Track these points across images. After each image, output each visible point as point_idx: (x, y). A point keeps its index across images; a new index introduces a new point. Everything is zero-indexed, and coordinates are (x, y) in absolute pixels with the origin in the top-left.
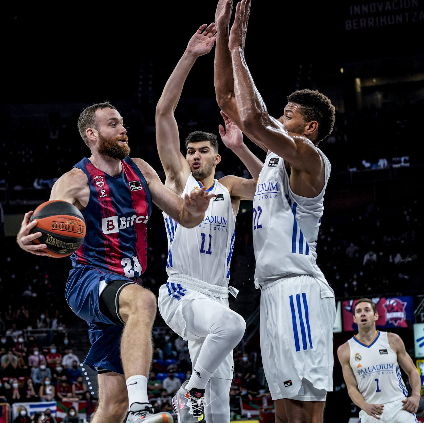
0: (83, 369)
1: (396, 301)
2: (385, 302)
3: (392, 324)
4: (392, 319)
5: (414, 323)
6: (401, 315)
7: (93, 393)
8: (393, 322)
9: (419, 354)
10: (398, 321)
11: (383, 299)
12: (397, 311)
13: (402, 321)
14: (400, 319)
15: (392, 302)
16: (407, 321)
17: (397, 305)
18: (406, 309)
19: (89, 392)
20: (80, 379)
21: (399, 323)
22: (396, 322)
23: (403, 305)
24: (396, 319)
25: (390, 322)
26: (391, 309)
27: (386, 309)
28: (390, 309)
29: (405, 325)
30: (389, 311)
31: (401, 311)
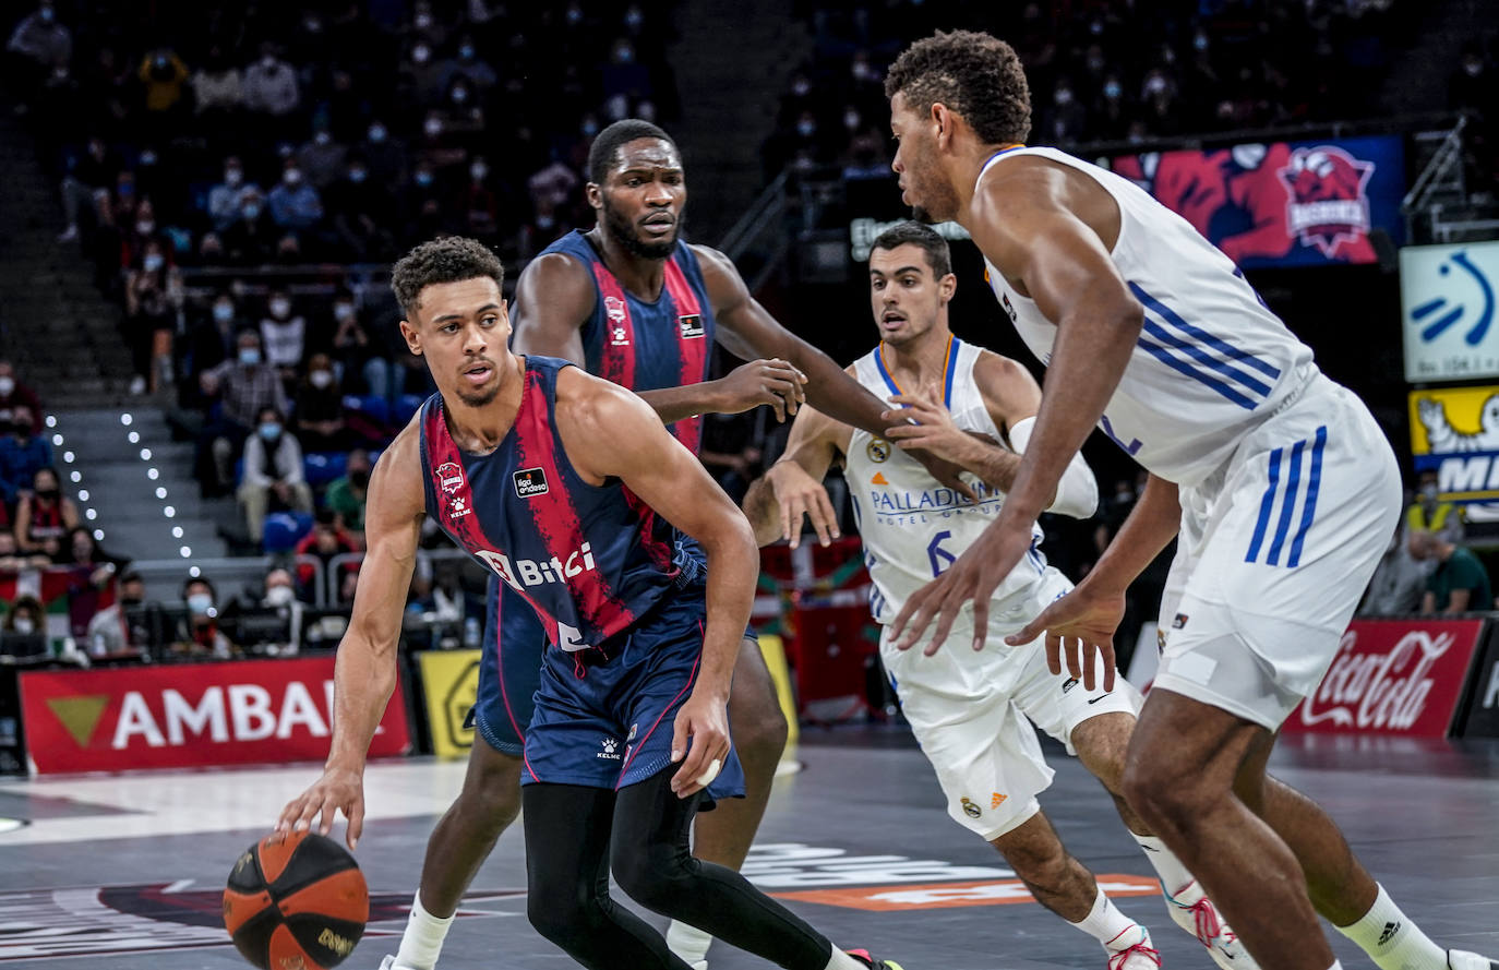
0: (58, 440)
1: (1332, 159)
2: (1285, 163)
3: (1314, 249)
4: (1313, 230)
5: (1400, 243)
6: (1351, 212)
7: (99, 535)
8: (1320, 240)
9: (1423, 367)
10: (1339, 239)
11: (1280, 149)
12: (1335, 197)
13: (1354, 238)
14: (1346, 228)
15: (1315, 160)
16: (1373, 239)
17: (1334, 173)
18: (1369, 191)
19: (88, 528)
20: (44, 480)
21: (1343, 245)
22: (1329, 239)
23: (1360, 173)
24: (1330, 230)
25: (1307, 241)
26: (1312, 189)
27: (1289, 190)
28: (1305, 190)
29: (1368, 255)
30: (1302, 199)
31: (1352, 195)
